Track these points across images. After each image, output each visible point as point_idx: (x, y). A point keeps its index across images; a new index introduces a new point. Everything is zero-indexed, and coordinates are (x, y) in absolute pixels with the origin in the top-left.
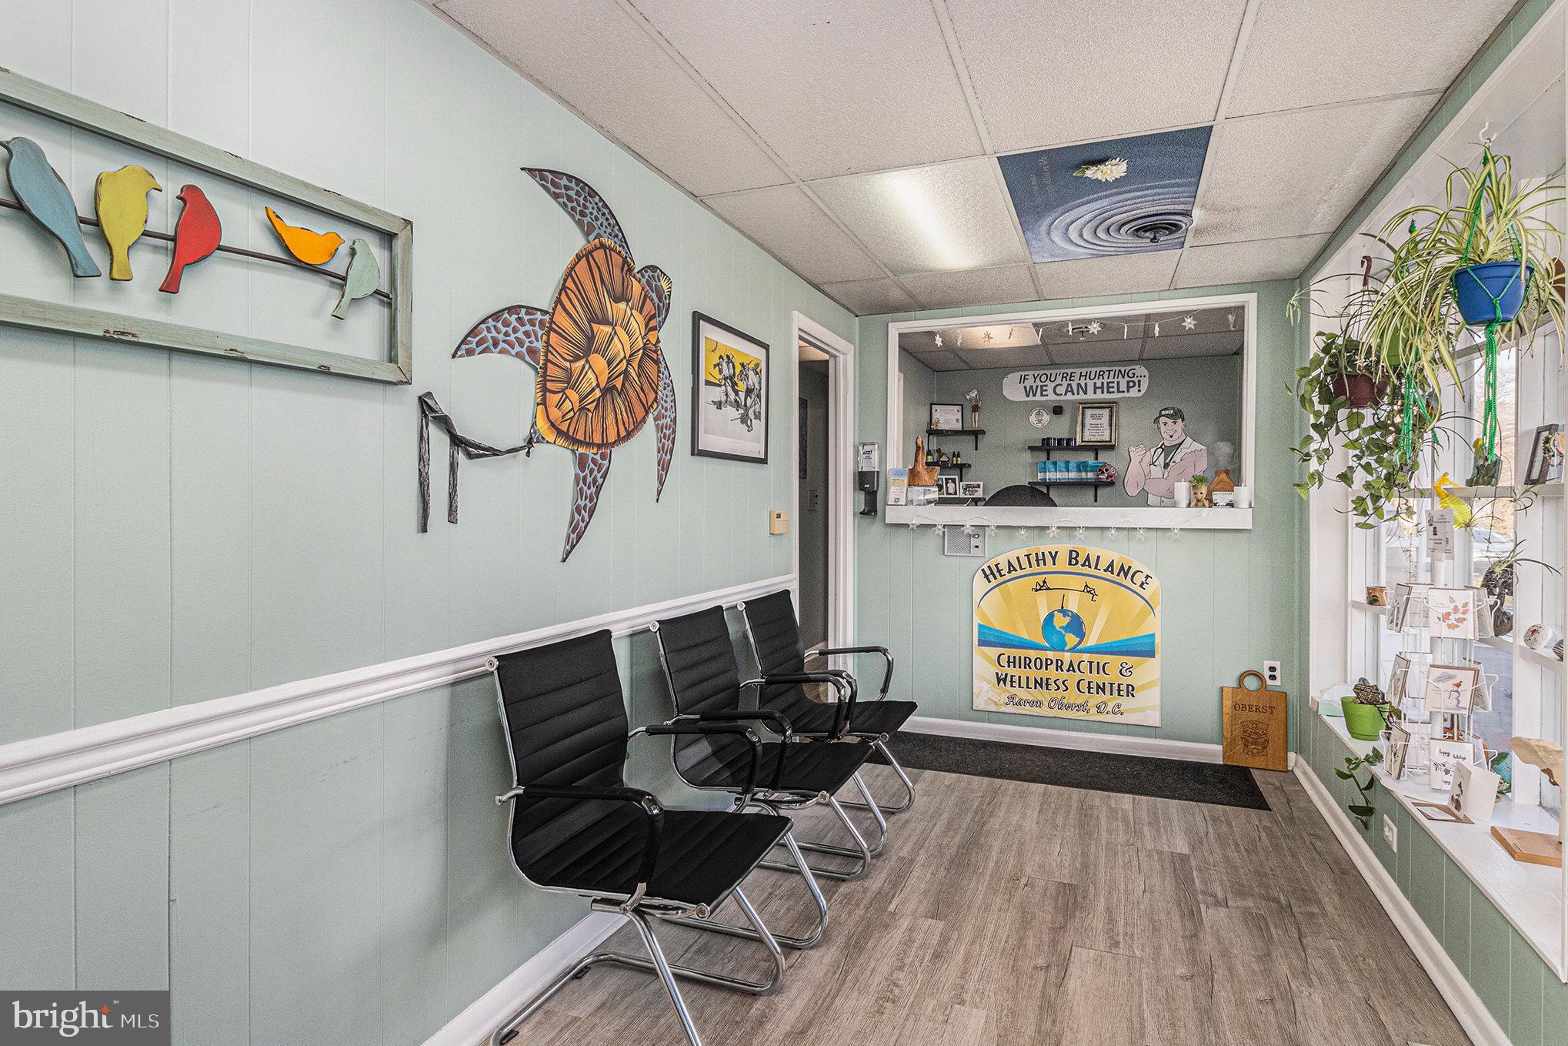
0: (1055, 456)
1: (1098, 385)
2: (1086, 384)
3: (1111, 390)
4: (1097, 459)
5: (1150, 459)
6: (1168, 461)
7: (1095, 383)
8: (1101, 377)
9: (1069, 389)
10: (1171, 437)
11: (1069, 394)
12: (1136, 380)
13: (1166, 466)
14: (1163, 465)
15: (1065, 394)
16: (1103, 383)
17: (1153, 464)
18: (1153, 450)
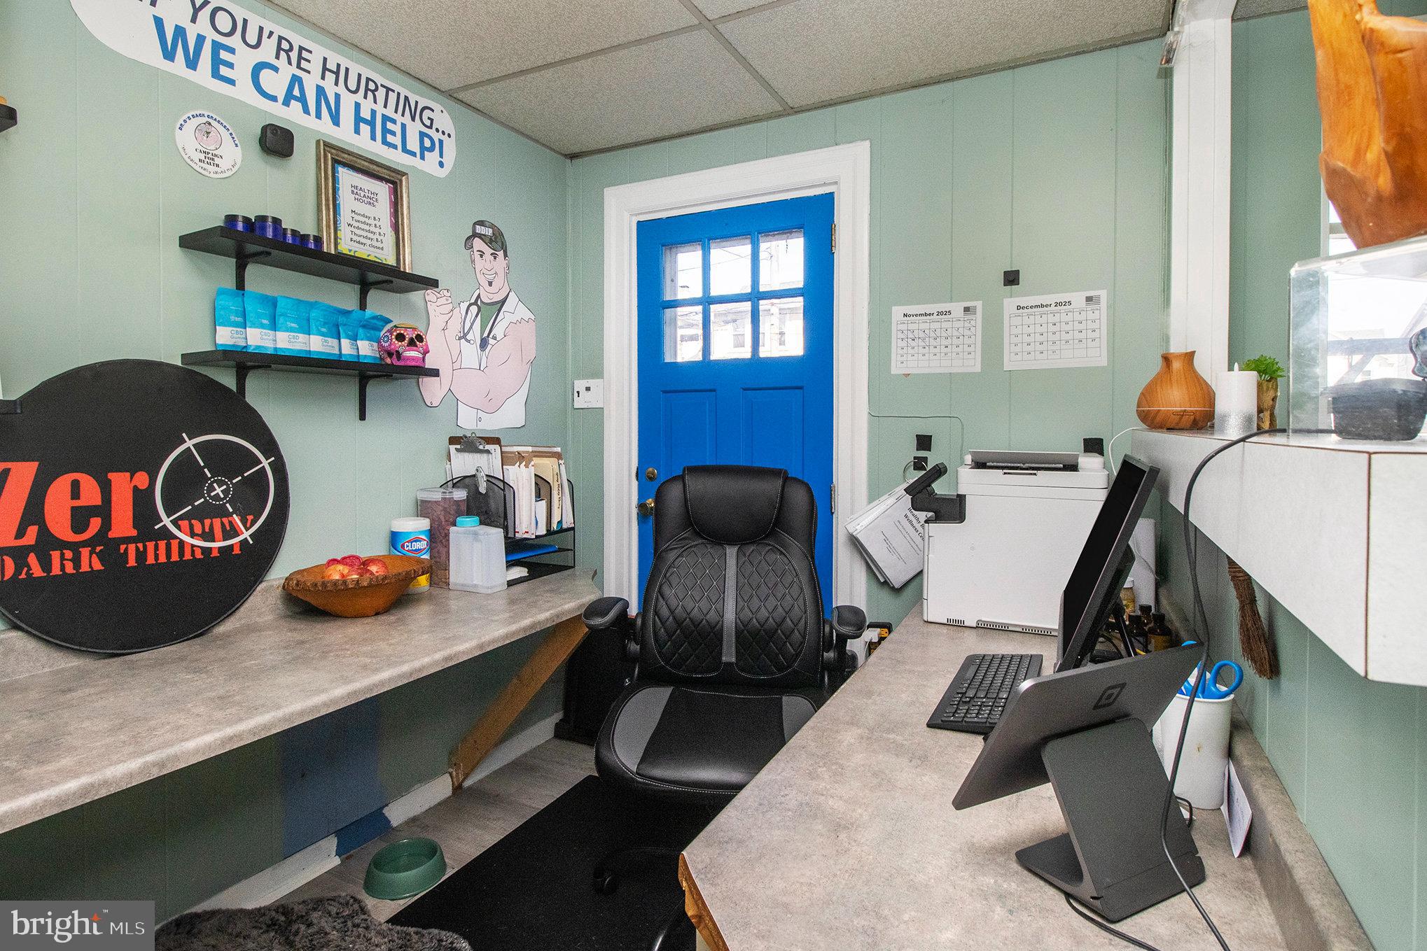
0: (260, 278)
1: (365, 114)
2: (337, 97)
3: (390, 138)
4: (363, 306)
5: (459, 327)
6: (485, 335)
7: (358, 106)
8: (370, 94)
9: (296, 92)
10: (490, 284)
11: (296, 106)
12: (437, 137)
13: (484, 344)
14: (479, 342)
15: (286, 103)
16: (373, 112)
17: (464, 337)
18: (464, 306)
